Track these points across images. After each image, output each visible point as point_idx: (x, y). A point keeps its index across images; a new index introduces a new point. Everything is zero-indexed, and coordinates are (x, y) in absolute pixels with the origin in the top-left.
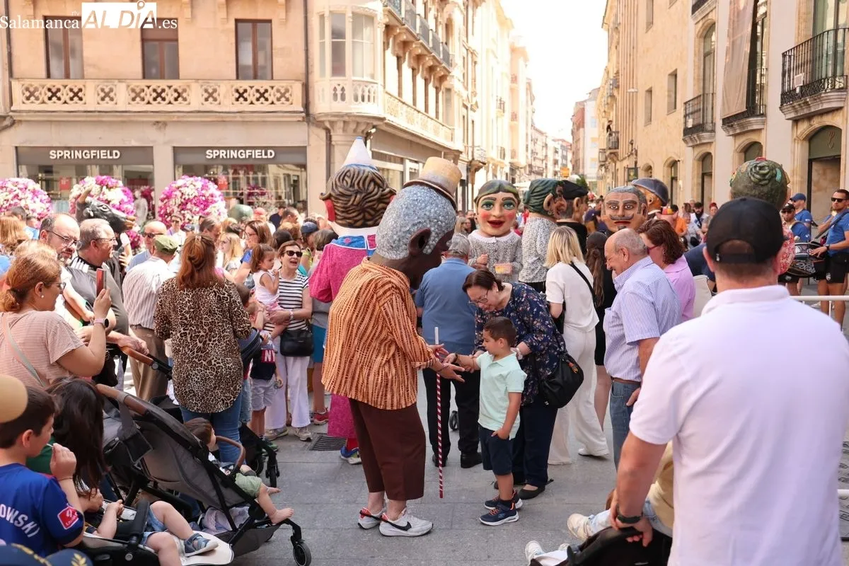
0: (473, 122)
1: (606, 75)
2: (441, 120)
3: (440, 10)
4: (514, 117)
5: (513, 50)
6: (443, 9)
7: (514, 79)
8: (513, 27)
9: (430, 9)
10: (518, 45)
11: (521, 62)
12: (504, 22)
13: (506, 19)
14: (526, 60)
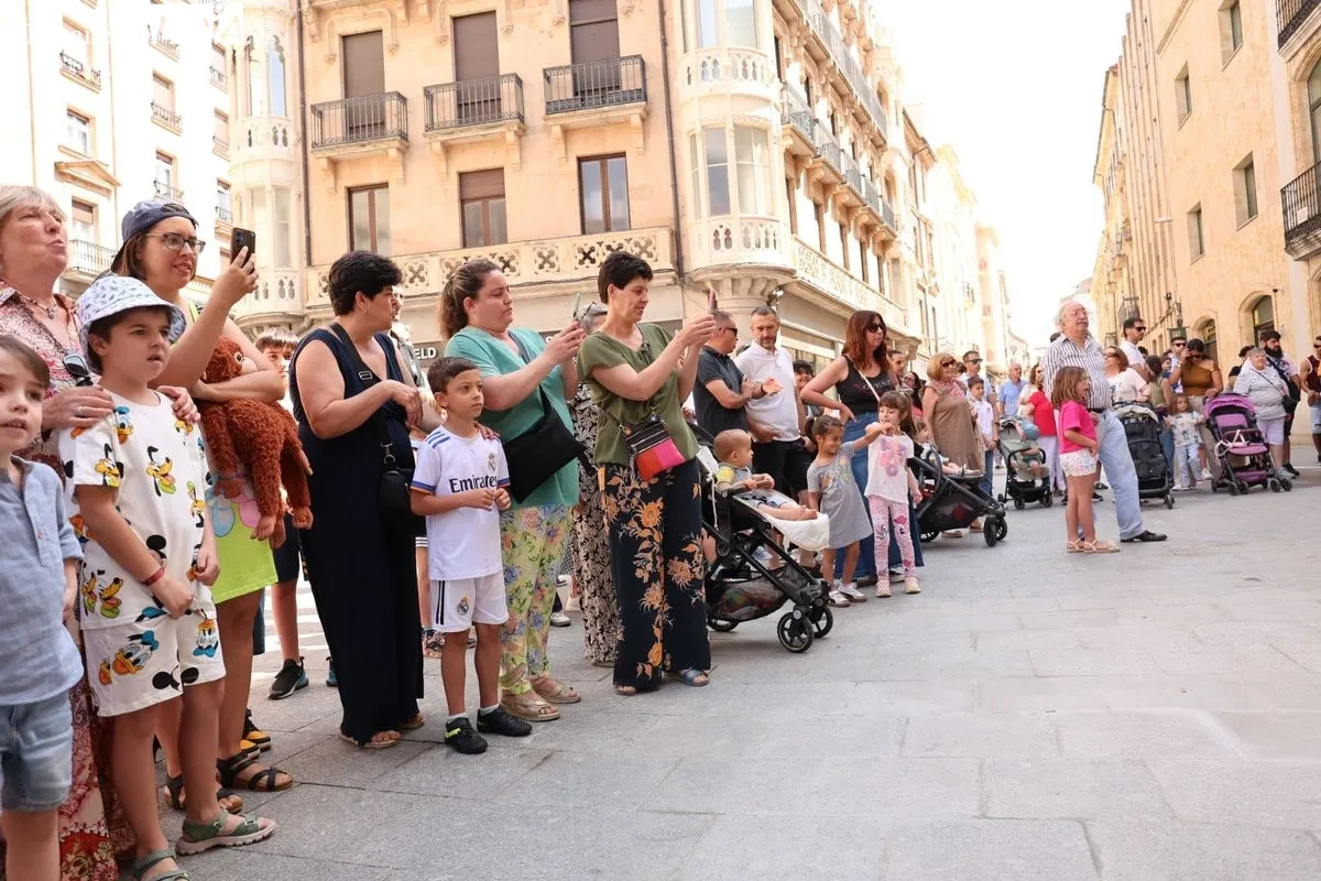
0: (934, 309)
1: (1105, 240)
2: (887, 296)
3: (876, 158)
4: (987, 311)
5: (979, 232)
6: (880, 158)
7: (983, 265)
8: (976, 201)
9: (861, 154)
10: (985, 225)
11: (990, 245)
12: (963, 194)
13: (967, 191)
14: (995, 242)
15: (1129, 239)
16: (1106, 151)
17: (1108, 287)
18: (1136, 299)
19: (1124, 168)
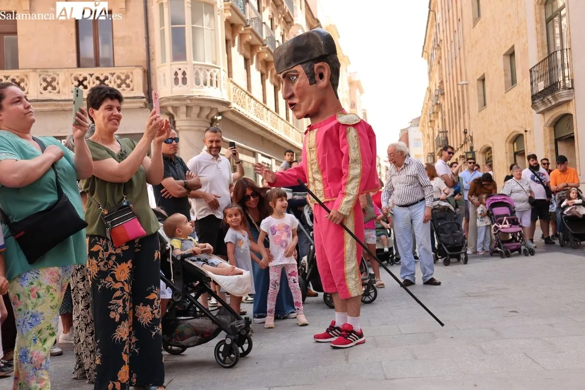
1: (428, 93)
2: (291, 122)
3: (286, 30)
5: (351, 83)
6: (289, 31)
7: (353, 106)
8: (350, 63)
9: (276, 26)
10: (355, 78)
11: (358, 92)
13: (344, 56)
14: (361, 92)
15: (443, 94)
16: (430, 36)
17: (429, 124)
18: (446, 132)
19: (441, 49)
